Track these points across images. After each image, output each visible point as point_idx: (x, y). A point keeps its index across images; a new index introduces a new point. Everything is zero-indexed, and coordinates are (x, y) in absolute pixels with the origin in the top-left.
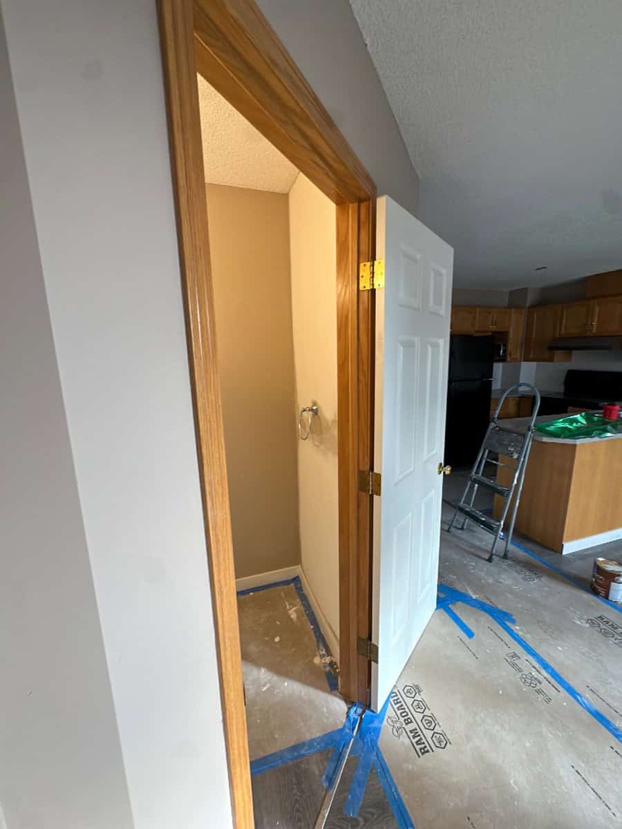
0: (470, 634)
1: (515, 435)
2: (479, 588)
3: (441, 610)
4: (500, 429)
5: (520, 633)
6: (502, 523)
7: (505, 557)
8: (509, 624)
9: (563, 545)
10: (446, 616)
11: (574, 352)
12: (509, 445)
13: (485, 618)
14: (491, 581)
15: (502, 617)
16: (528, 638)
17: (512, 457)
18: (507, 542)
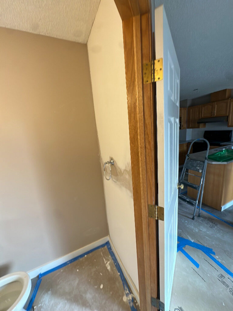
0: (197, 265)
1: (199, 161)
2: (193, 235)
3: (180, 252)
4: (191, 159)
5: (220, 260)
6: (197, 202)
7: (199, 216)
8: (212, 255)
9: (221, 207)
10: (183, 255)
11: (207, 124)
12: (196, 167)
13: (201, 254)
14: (197, 231)
15: (208, 251)
16: (224, 262)
17: (199, 172)
18: (199, 209)
